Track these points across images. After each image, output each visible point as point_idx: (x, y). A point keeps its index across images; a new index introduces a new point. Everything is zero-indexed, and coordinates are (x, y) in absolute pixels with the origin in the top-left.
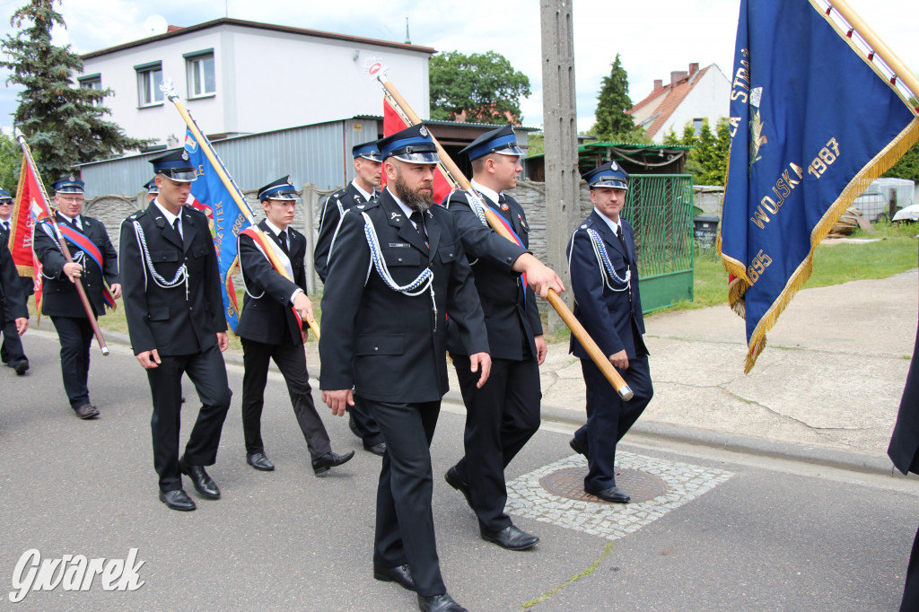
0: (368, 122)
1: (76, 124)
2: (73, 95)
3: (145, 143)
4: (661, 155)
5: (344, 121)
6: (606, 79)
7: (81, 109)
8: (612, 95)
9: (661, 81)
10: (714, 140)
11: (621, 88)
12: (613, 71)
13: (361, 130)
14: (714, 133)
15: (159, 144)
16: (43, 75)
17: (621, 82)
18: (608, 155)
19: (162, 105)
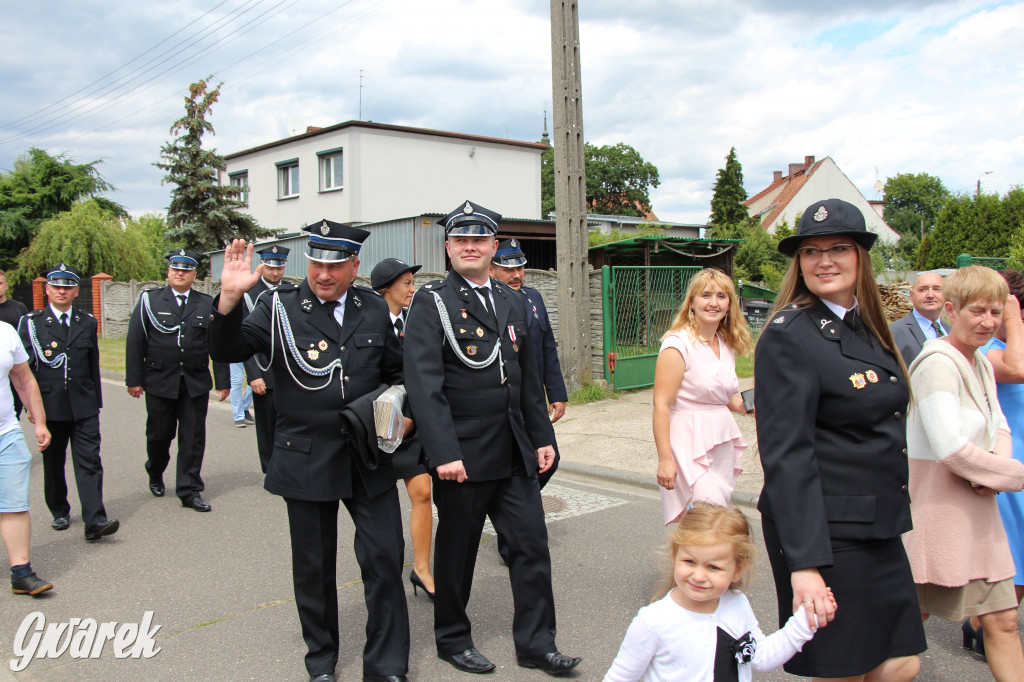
1: (216, 216)
2: (217, 192)
3: (274, 232)
4: (710, 247)
5: (414, 218)
6: (721, 171)
7: (221, 203)
8: (727, 187)
9: (780, 173)
11: (735, 180)
12: (728, 163)
13: (429, 226)
15: (286, 233)
16: (193, 174)
17: (736, 174)
18: (656, 247)
19: (297, 198)
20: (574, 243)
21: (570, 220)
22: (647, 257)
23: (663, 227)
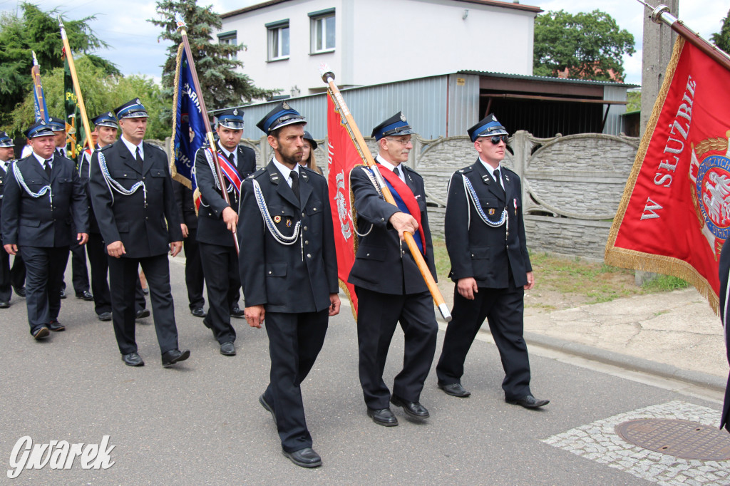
0: (471, 77)
1: (213, 75)
2: (212, 50)
5: (448, 75)
7: (217, 61)
13: (464, 84)
15: (283, 94)
19: (287, 59)
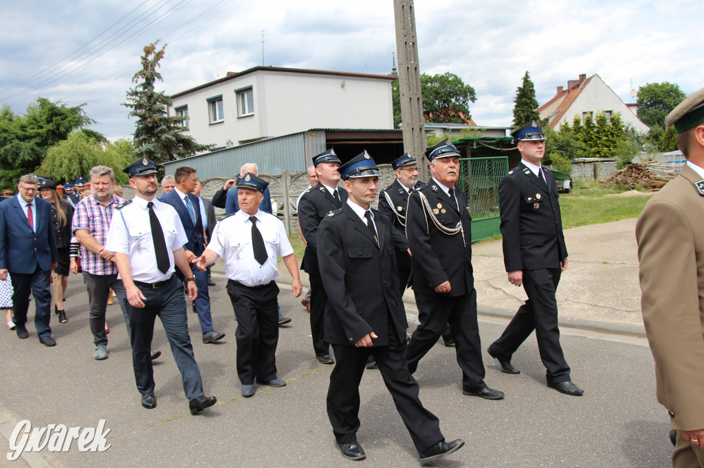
0: (319, 133)
1: (167, 138)
2: (167, 121)
4: (512, 143)
5: (304, 133)
6: (520, 89)
7: (170, 128)
8: (524, 99)
9: (562, 87)
10: (594, 127)
11: (529, 94)
12: (524, 83)
13: (314, 137)
14: (595, 122)
15: (216, 147)
16: (149, 110)
17: (530, 90)
18: (475, 145)
19: (223, 122)
20: (416, 144)
21: (413, 129)
22: (469, 152)
23: (479, 130)
